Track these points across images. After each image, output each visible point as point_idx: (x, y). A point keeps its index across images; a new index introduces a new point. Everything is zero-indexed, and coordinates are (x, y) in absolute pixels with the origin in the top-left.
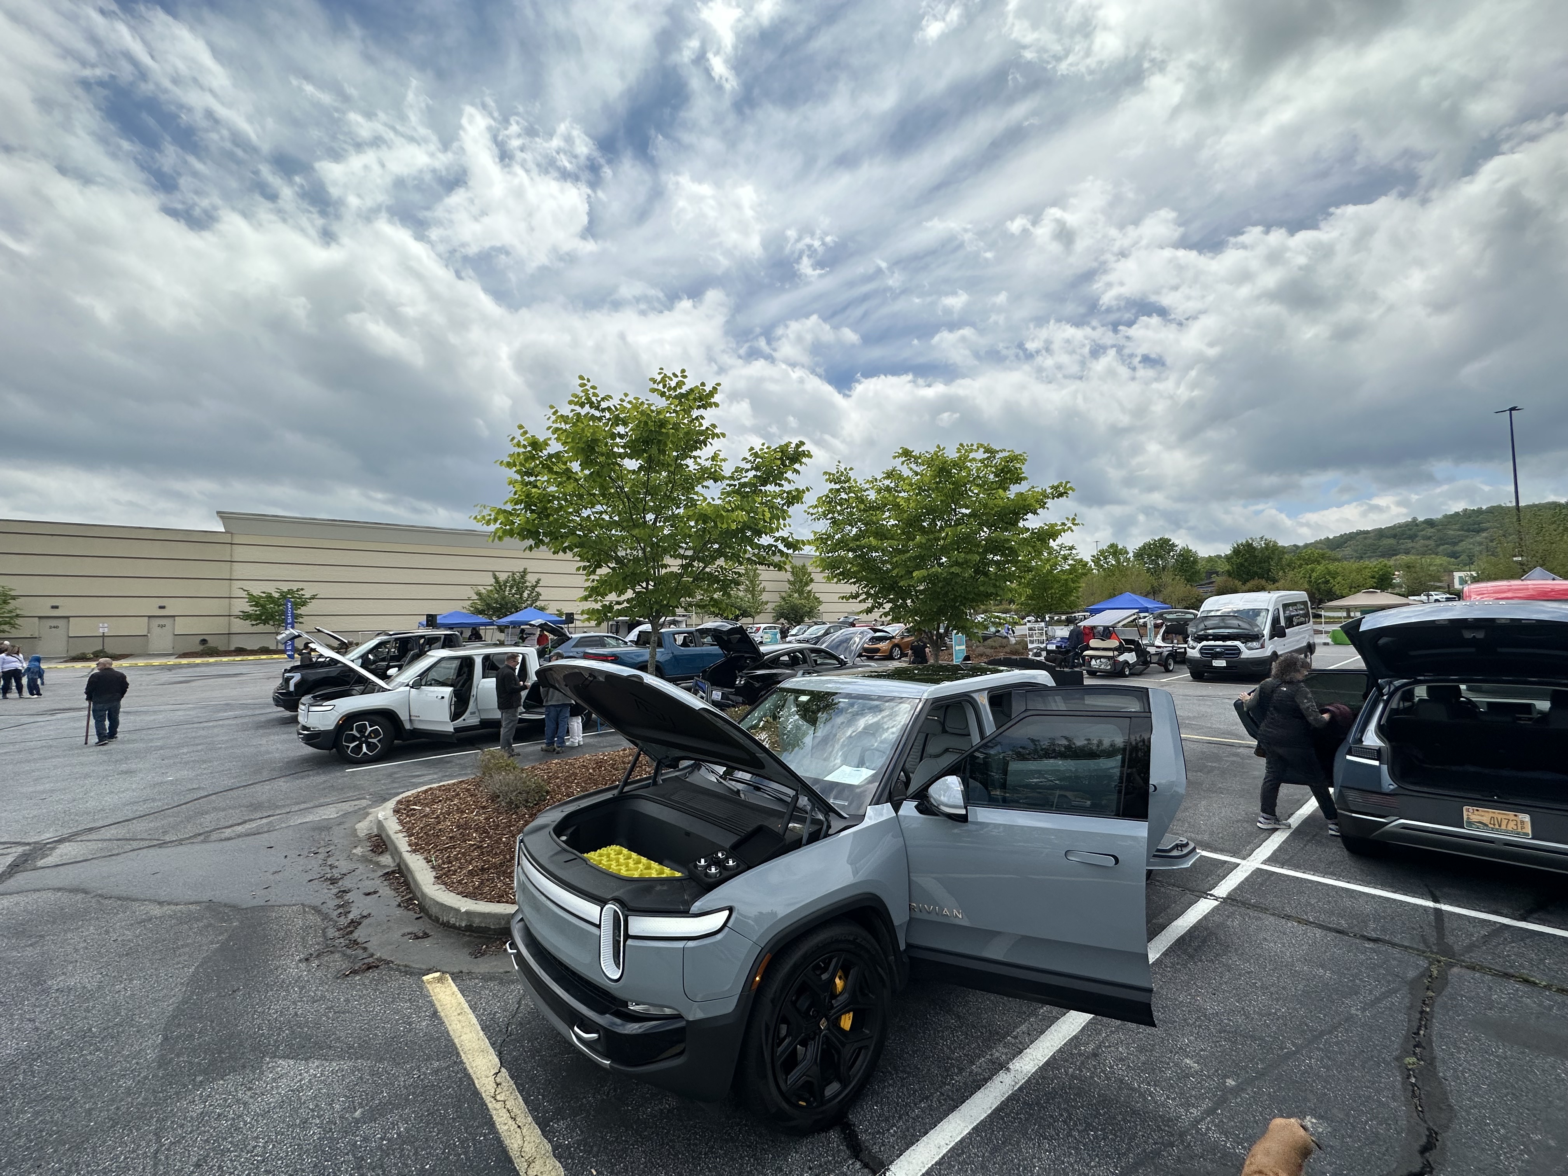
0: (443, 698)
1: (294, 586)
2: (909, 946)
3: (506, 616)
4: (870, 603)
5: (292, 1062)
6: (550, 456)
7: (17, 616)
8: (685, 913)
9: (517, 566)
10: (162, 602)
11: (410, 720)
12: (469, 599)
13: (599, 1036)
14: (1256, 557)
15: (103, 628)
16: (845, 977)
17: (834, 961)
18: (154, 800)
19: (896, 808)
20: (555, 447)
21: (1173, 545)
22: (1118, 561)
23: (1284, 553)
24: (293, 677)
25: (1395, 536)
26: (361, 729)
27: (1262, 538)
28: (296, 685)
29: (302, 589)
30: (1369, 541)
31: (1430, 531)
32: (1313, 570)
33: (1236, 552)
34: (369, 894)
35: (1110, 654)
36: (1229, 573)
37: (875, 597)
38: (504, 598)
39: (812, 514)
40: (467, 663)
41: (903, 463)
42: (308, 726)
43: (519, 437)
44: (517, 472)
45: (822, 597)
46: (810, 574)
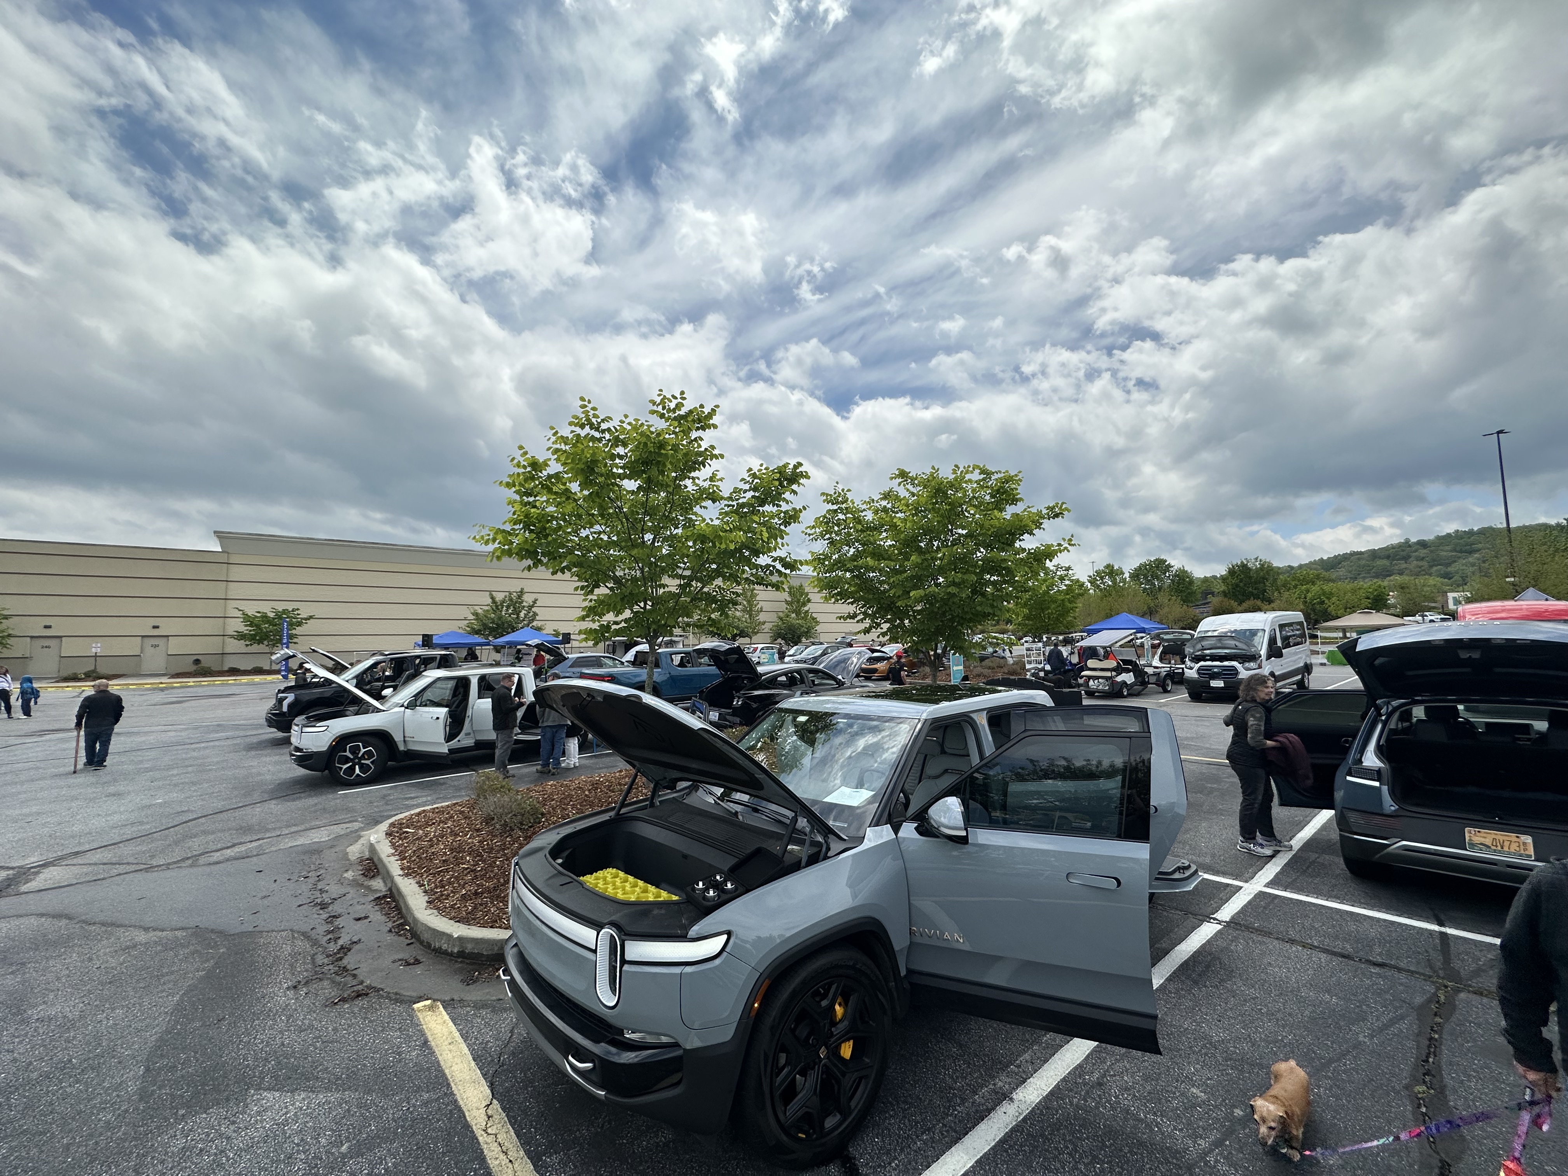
0: (438, 718)
1: (290, 607)
2: (910, 972)
3: (503, 636)
4: (867, 623)
5: (277, 1094)
6: (550, 477)
7: (9, 636)
8: (682, 937)
9: (514, 586)
10: (156, 622)
11: (404, 741)
12: (465, 619)
13: (594, 1065)
14: (1250, 578)
15: (96, 648)
16: (845, 1004)
17: (834, 987)
18: (141, 823)
19: (896, 830)
20: (555, 467)
21: (1169, 566)
22: (1114, 582)
23: (1278, 574)
24: (286, 698)
25: (1388, 557)
26: (355, 750)
27: (1256, 559)
28: (289, 706)
29: (298, 609)
30: (1363, 562)
31: (1423, 552)
32: (1308, 591)
33: (1232, 572)
34: (359, 919)
35: (1108, 674)
36: (1225, 594)
37: (873, 617)
38: (500, 618)
39: (810, 535)
40: (463, 684)
41: (899, 484)
42: (301, 747)
43: (519, 458)
44: (517, 492)
45: (820, 617)
46: (807, 594)
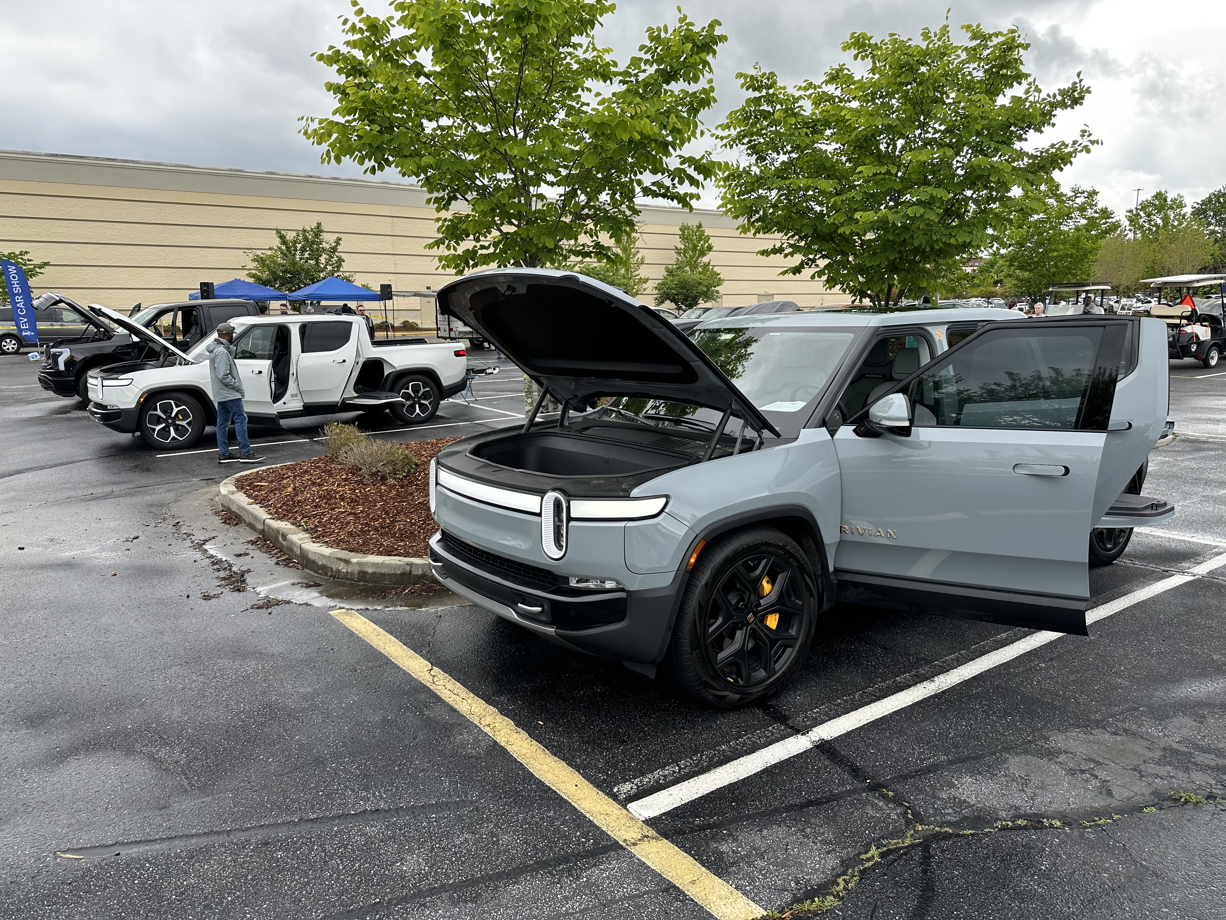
0: (260, 372)
2: (836, 570)
3: (300, 288)
6: (394, 43)
8: (626, 497)
9: (309, 222)
12: (243, 268)
13: (543, 609)
16: (773, 582)
17: (764, 562)
19: (832, 433)
20: (398, 32)
24: (61, 353)
26: (167, 409)
28: (66, 363)
34: (240, 555)
37: (806, 250)
38: (294, 264)
39: (722, 138)
42: (104, 404)
43: (356, 19)
44: (340, 71)
45: (724, 273)
46: (708, 238)
